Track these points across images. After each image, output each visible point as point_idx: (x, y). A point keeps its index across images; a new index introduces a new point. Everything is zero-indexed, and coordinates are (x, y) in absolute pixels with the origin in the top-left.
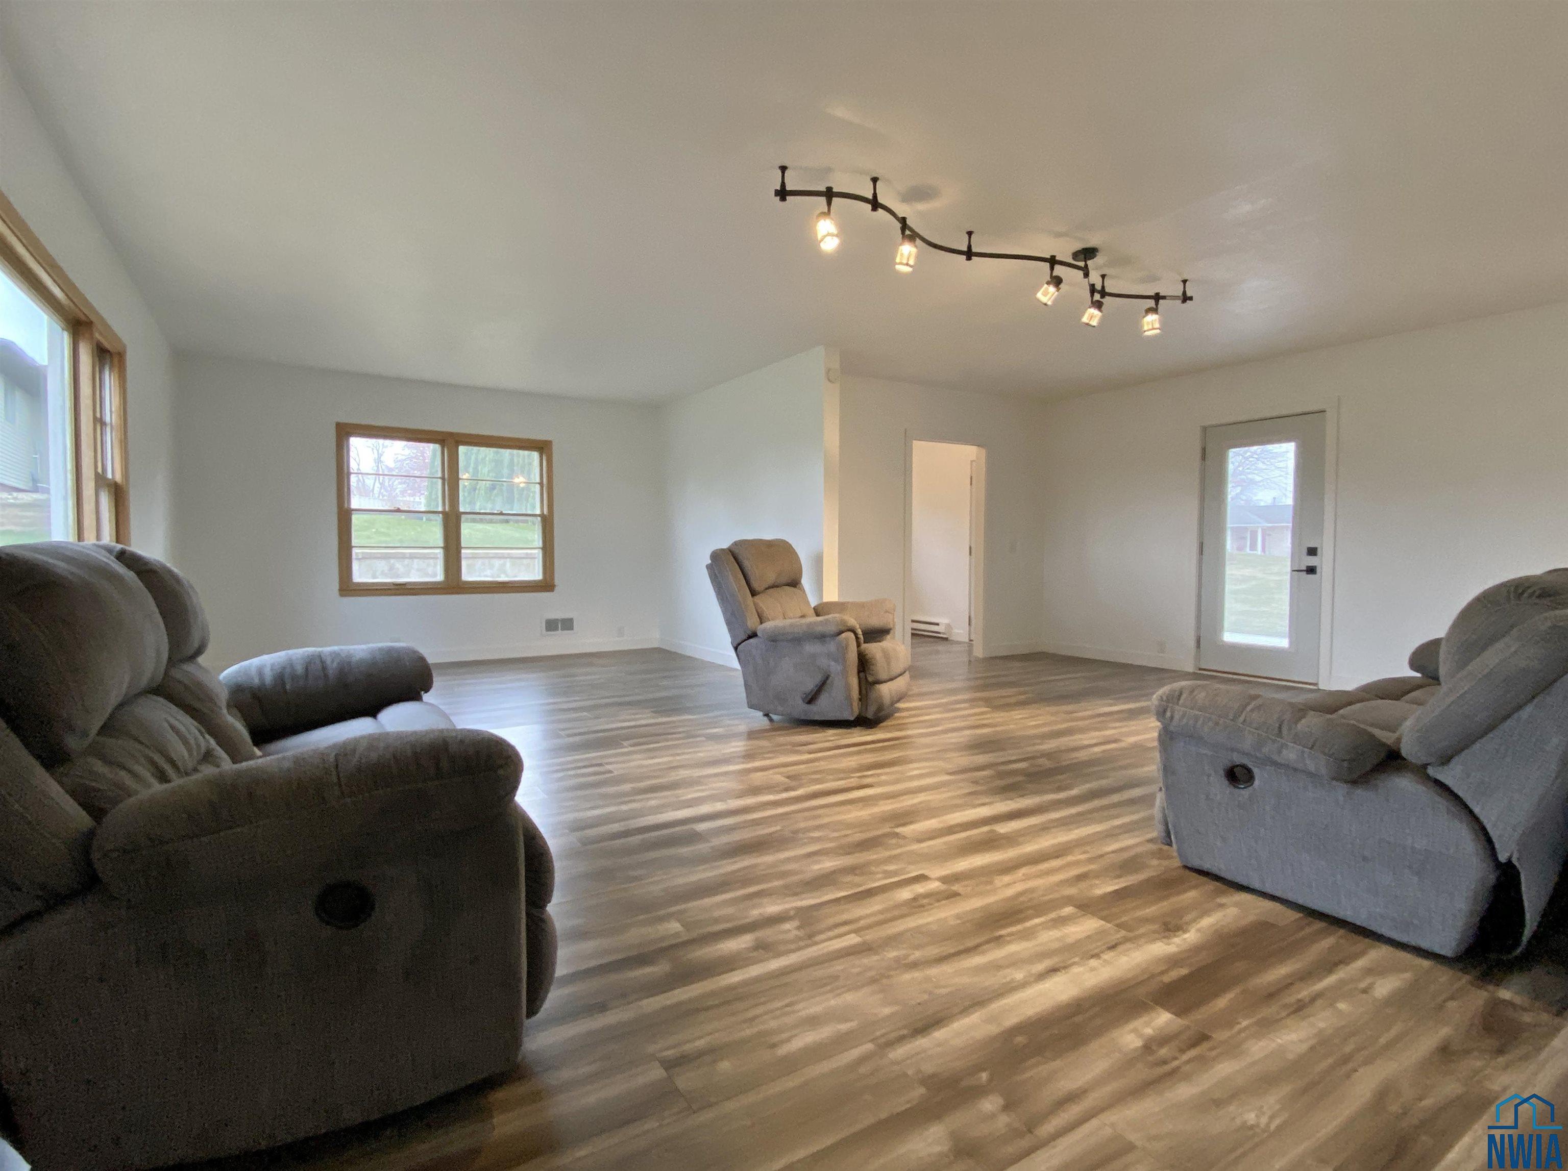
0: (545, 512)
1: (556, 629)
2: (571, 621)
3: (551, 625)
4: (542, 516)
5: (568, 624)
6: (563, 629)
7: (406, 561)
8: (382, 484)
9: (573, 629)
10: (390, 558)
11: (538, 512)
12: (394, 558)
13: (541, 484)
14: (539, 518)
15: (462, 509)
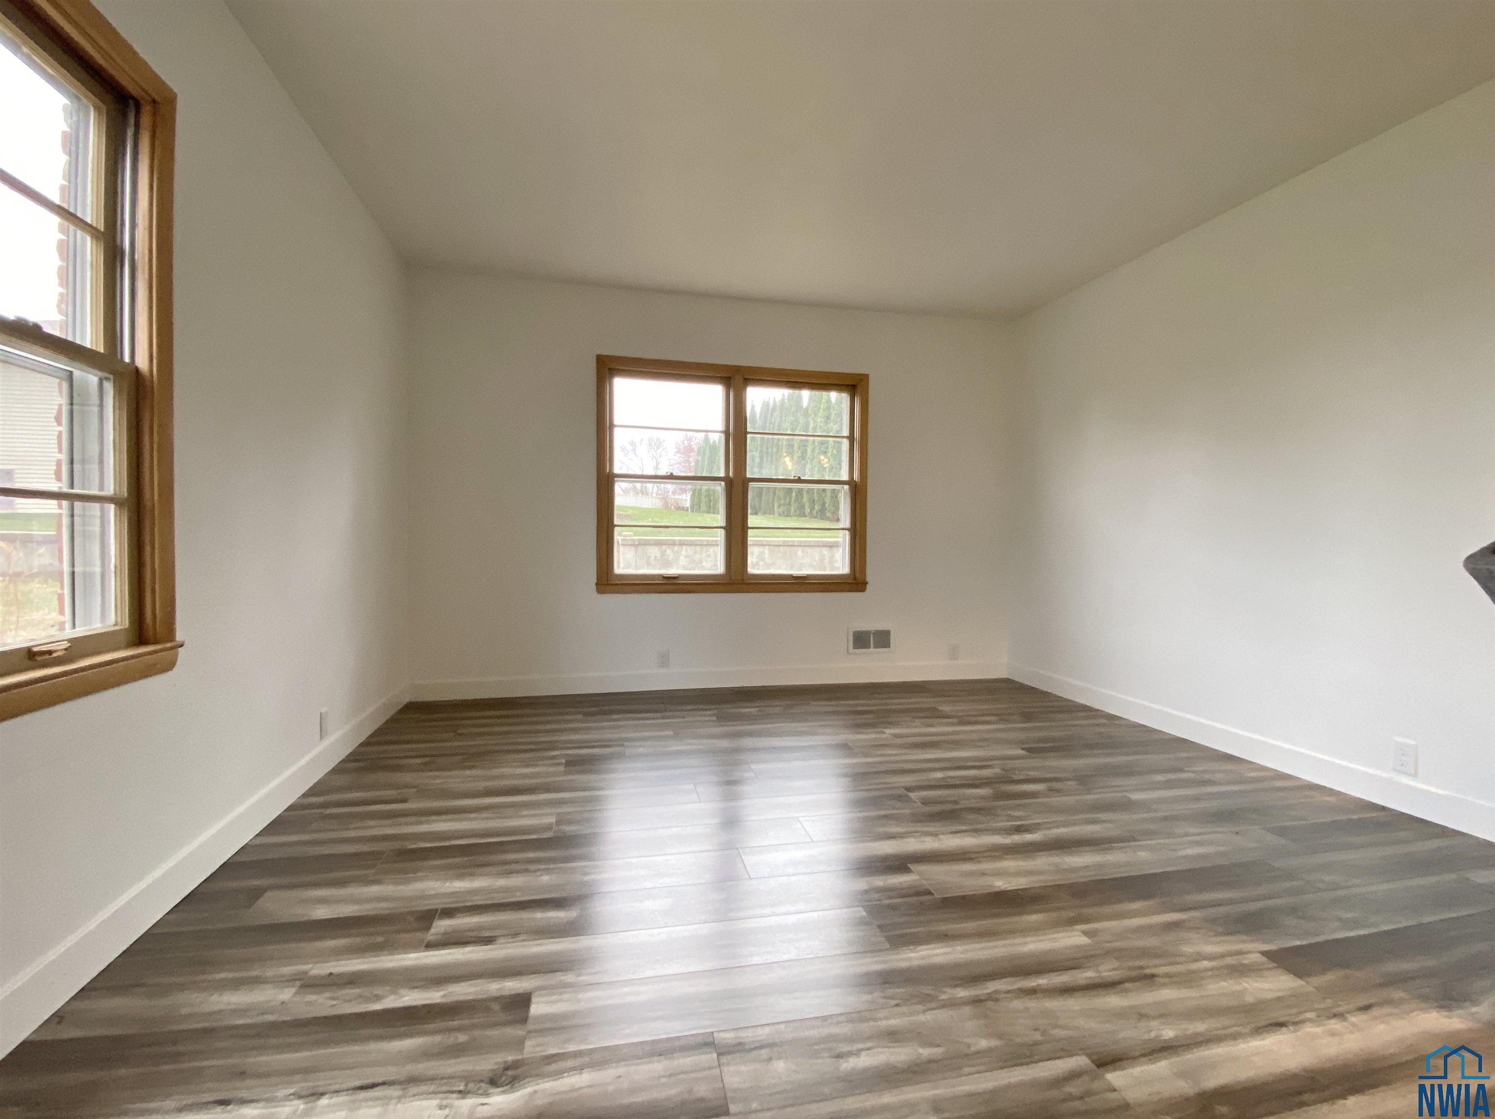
0: (856, 477)
1: (866, 645)
2: (887, 633)
3: (861, 640)
4: (851, 483)
5: (883, 639)
6: (877, 646)
7: (676, 548)
8: (658, 487)
9: (889, 647)
10: (662, 544)
11: (845, 477)
12: (665, 545)
13: (851, 438)
14: (846, 487)
15: (749, 475)
